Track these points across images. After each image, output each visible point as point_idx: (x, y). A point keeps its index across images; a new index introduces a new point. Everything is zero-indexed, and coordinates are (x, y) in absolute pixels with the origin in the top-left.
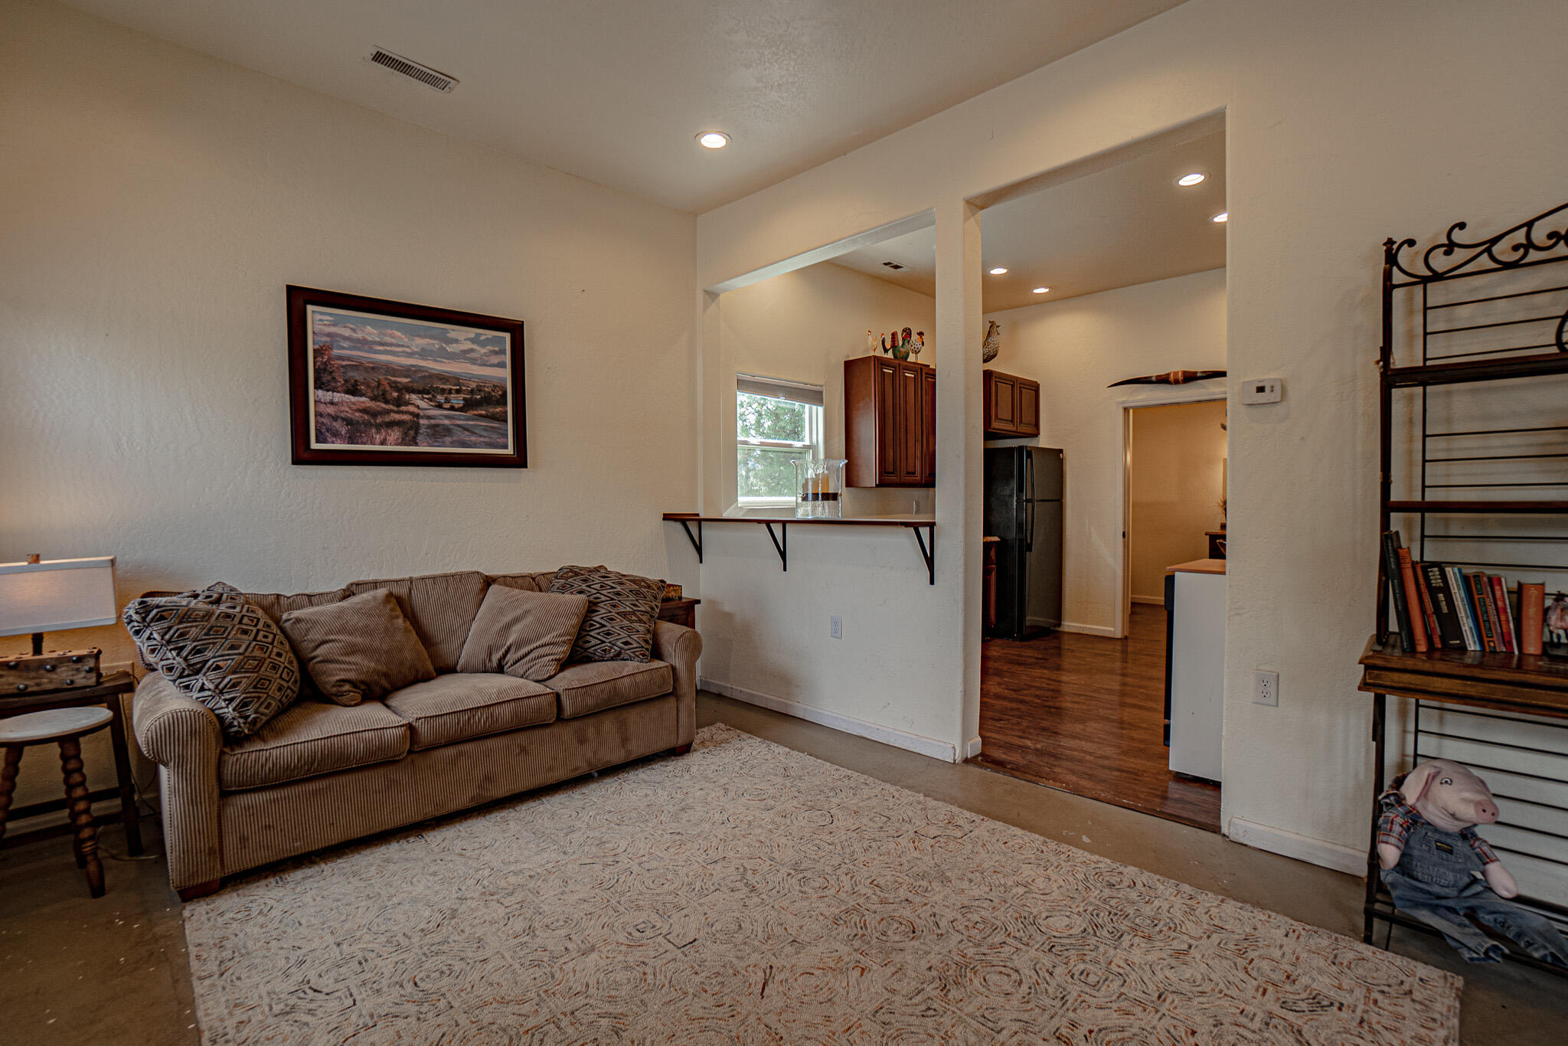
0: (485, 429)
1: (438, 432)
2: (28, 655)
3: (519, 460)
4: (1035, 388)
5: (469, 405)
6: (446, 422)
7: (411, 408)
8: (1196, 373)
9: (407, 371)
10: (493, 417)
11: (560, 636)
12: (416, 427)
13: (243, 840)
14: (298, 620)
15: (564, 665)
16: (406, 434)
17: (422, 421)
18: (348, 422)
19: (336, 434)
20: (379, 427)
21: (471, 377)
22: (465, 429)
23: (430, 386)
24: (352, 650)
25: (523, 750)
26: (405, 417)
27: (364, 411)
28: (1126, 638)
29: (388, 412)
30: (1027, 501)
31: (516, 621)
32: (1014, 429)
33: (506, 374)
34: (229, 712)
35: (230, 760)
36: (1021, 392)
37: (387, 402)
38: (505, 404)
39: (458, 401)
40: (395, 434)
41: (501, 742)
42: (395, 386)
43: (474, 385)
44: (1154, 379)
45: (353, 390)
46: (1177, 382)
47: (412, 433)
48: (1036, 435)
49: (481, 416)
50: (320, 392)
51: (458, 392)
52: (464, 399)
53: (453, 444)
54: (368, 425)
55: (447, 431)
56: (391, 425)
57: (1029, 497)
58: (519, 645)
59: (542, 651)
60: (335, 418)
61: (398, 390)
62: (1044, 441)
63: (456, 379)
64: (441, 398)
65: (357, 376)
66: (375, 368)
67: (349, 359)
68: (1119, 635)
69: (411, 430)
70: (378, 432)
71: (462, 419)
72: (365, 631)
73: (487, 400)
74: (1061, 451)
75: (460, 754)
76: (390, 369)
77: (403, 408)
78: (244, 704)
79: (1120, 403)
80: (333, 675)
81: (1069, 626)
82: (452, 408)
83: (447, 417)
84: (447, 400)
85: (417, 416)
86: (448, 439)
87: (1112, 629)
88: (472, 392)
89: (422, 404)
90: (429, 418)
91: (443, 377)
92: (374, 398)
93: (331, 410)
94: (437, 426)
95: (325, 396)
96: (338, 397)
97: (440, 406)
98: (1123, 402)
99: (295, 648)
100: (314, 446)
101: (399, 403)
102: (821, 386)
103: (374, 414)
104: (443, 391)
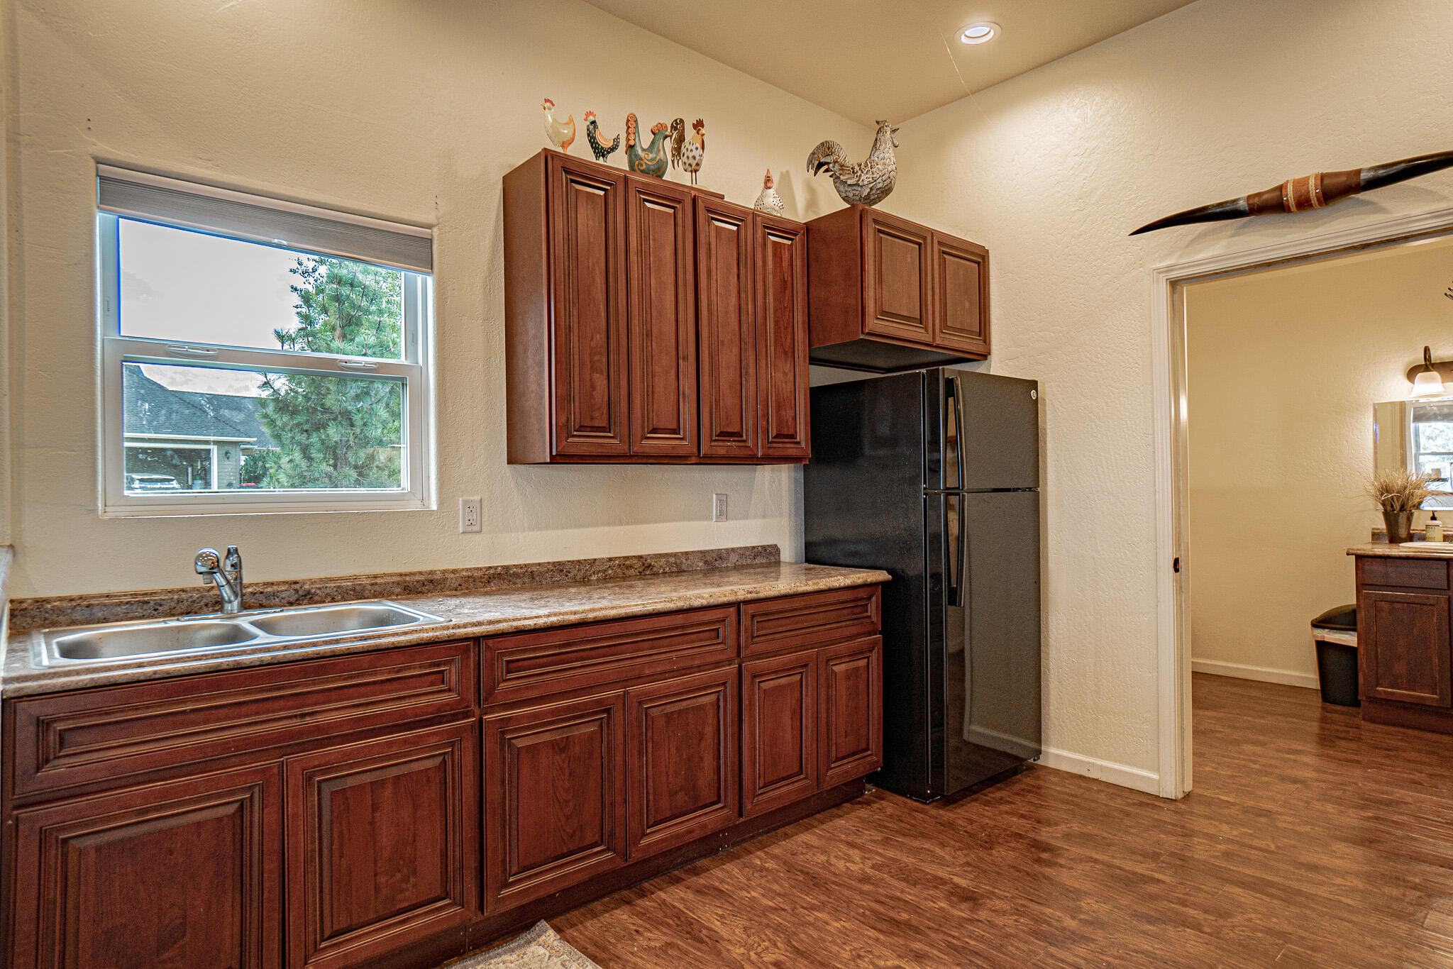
4: (979, 259)
8: (1358, 172)
28: (1187, 796)
30: (949, 492)
32: (927, 338)
36: (943, 264)
44: (1242, 205)
46: (1304, 204)
48: (985, 356)
57: (952, 482)
62: (997, 366)
68: (1170, 789)
74: (1033, 384)
79: (1160, 271)
81: (1058, 756)
87: (1155, 776)
98: (1170, 269)
102: (430, 227)
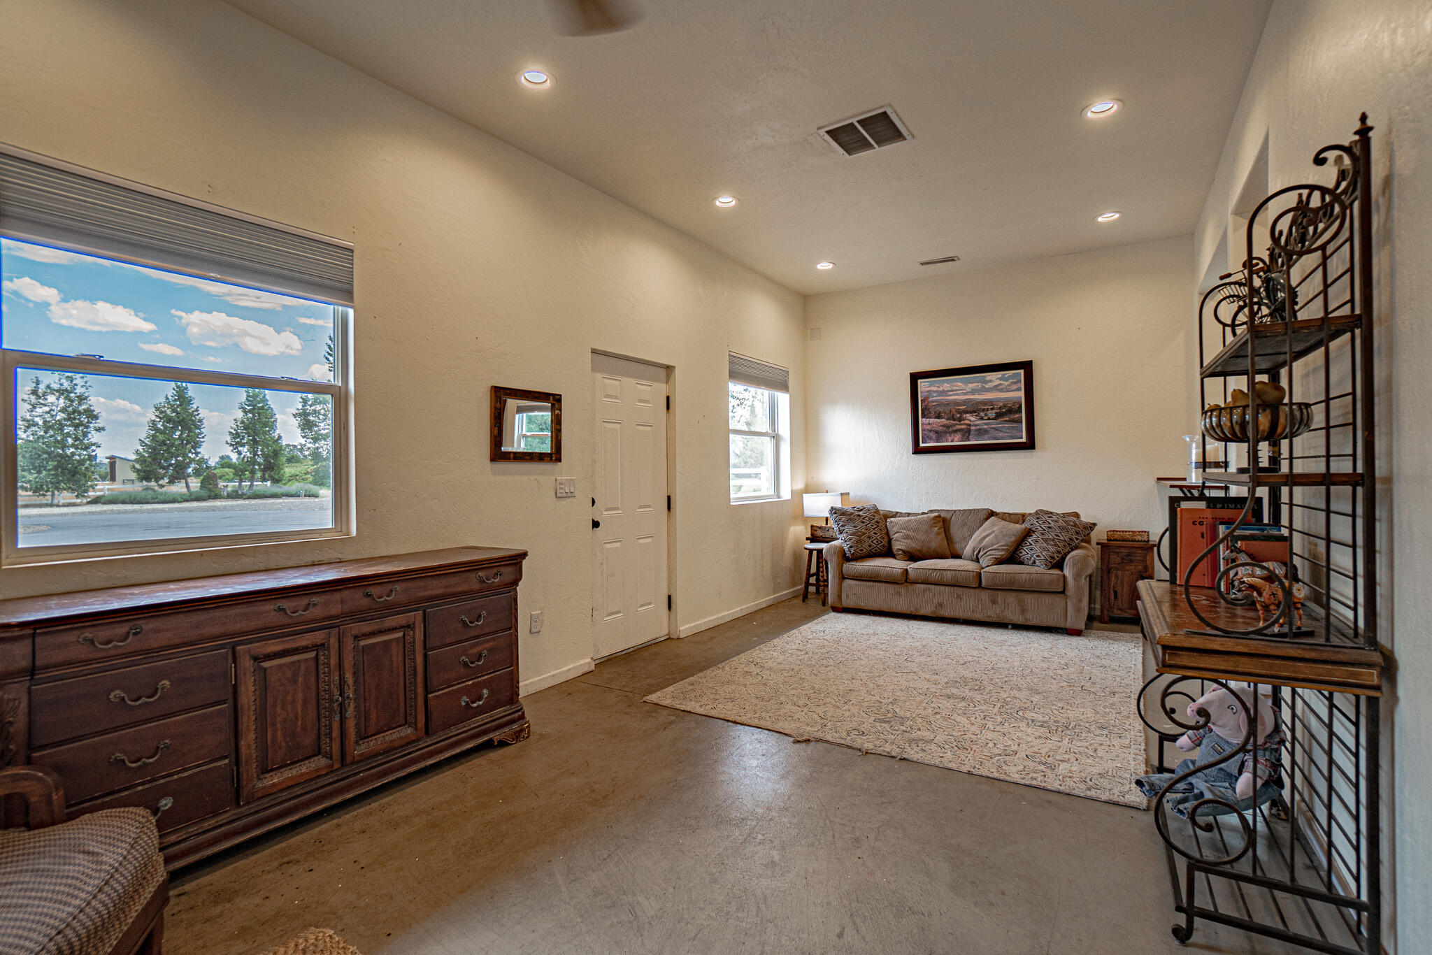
0: (1008, 428)
1: (981, 433)
2: (824, 525)
3: (1030, 445)
5: (999, 416)
6: (986, 427)
7: (967, 422)
9: (964, 402)
10: (1013, 421)
11: (1002, 546)
12: (969, 431)
13: (848, 596)
14: (891, 522)
15: (999, 562)
16: (964, 435)
17: (972, 428)
18: (936, 432)
19: (931, 439)
20: (950, 433)
21: (999, 400)
22: (996, 430)
23: (976, 408)
24: (907, 537)
25: (959, 597)
26: (963, 427)
27: (943, 426)
29: (955, 425)
31: (987, 536)
33: (1021, 394)
34: (846, 549)
35: (845, 565)
37: (954, 420)
38: (1021, 412)
39: (992, 414)
40: (958, 436)
41: (948, 589)
42: (958, 411)
43: (1001, 404)
45: (938, 417)
47: (967, 434)
49: (1006, 421)
50: (924, 419)
51: (992, 409)
52: (996, 413)
53: (989, 439)
54: (945, 432)
55: (986, 431)
56: (956, 431)
58: (984, 548)
59: (990, 552)
60: (930, 431)
61: (960, 413)
63: (990, 402)
64: (982, 414)
65: (940, 409)
66: (949, 403)
67: (936, 401)
69: (966, 433)
70: (950, 436)
71: (994, 424)
72: (916, 530)
73: (1010, 411)
75: (927, 589)
76: (956, 403)
77: (963, 422)
78: (851, 547)
80: (897, 546)
82: (989, 419)
83: (986, 424)
84: (986, 415)
85: (970, 425)
86: (986, 436)
88: (1000, 408)
89: (972, 419)
90: (976, 425)
91: (984, 403)
92: (948, 419)
93: (928, 427)
94: (980, 429)
95: (926, 421)
96: (932, 420)
97: (982, 419)
99: (888, 534)
100: (921, 445)
101: (960, 419)
103: (948, 427)
104: (984, 410)
